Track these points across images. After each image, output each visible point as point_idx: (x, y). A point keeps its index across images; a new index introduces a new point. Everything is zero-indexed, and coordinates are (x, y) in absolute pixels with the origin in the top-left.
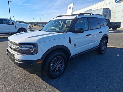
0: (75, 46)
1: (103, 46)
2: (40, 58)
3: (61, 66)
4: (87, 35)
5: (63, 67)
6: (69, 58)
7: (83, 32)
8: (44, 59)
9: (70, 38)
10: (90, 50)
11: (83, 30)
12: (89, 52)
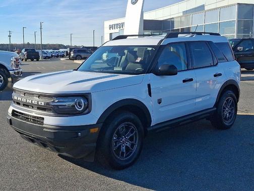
0: (160, 103)
1: (227, 109)
2: (94, 122)
3: (132, 145)
4: (184, 81)
5: (135, 147)
6: (149, 129)
7: (176, 74)
8: (102, 124)
9: (149, 86)
10: (193, 116)
11: (175, 70)
12: (191, 118)
